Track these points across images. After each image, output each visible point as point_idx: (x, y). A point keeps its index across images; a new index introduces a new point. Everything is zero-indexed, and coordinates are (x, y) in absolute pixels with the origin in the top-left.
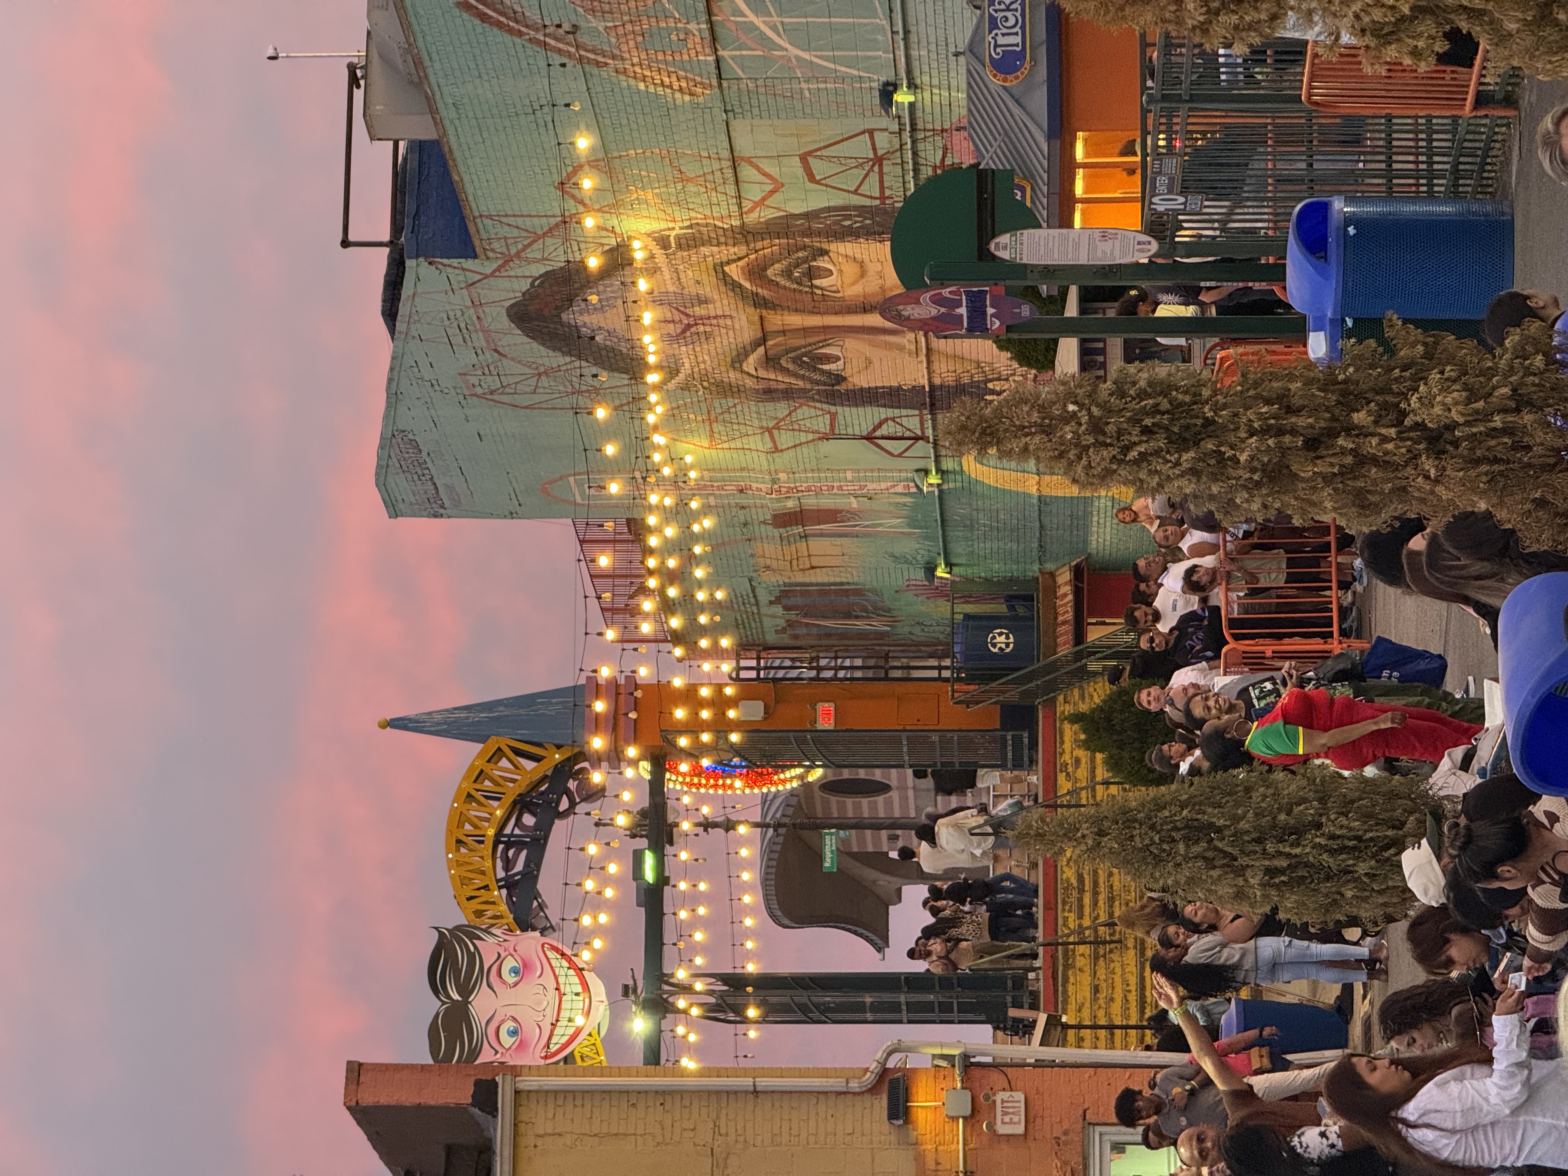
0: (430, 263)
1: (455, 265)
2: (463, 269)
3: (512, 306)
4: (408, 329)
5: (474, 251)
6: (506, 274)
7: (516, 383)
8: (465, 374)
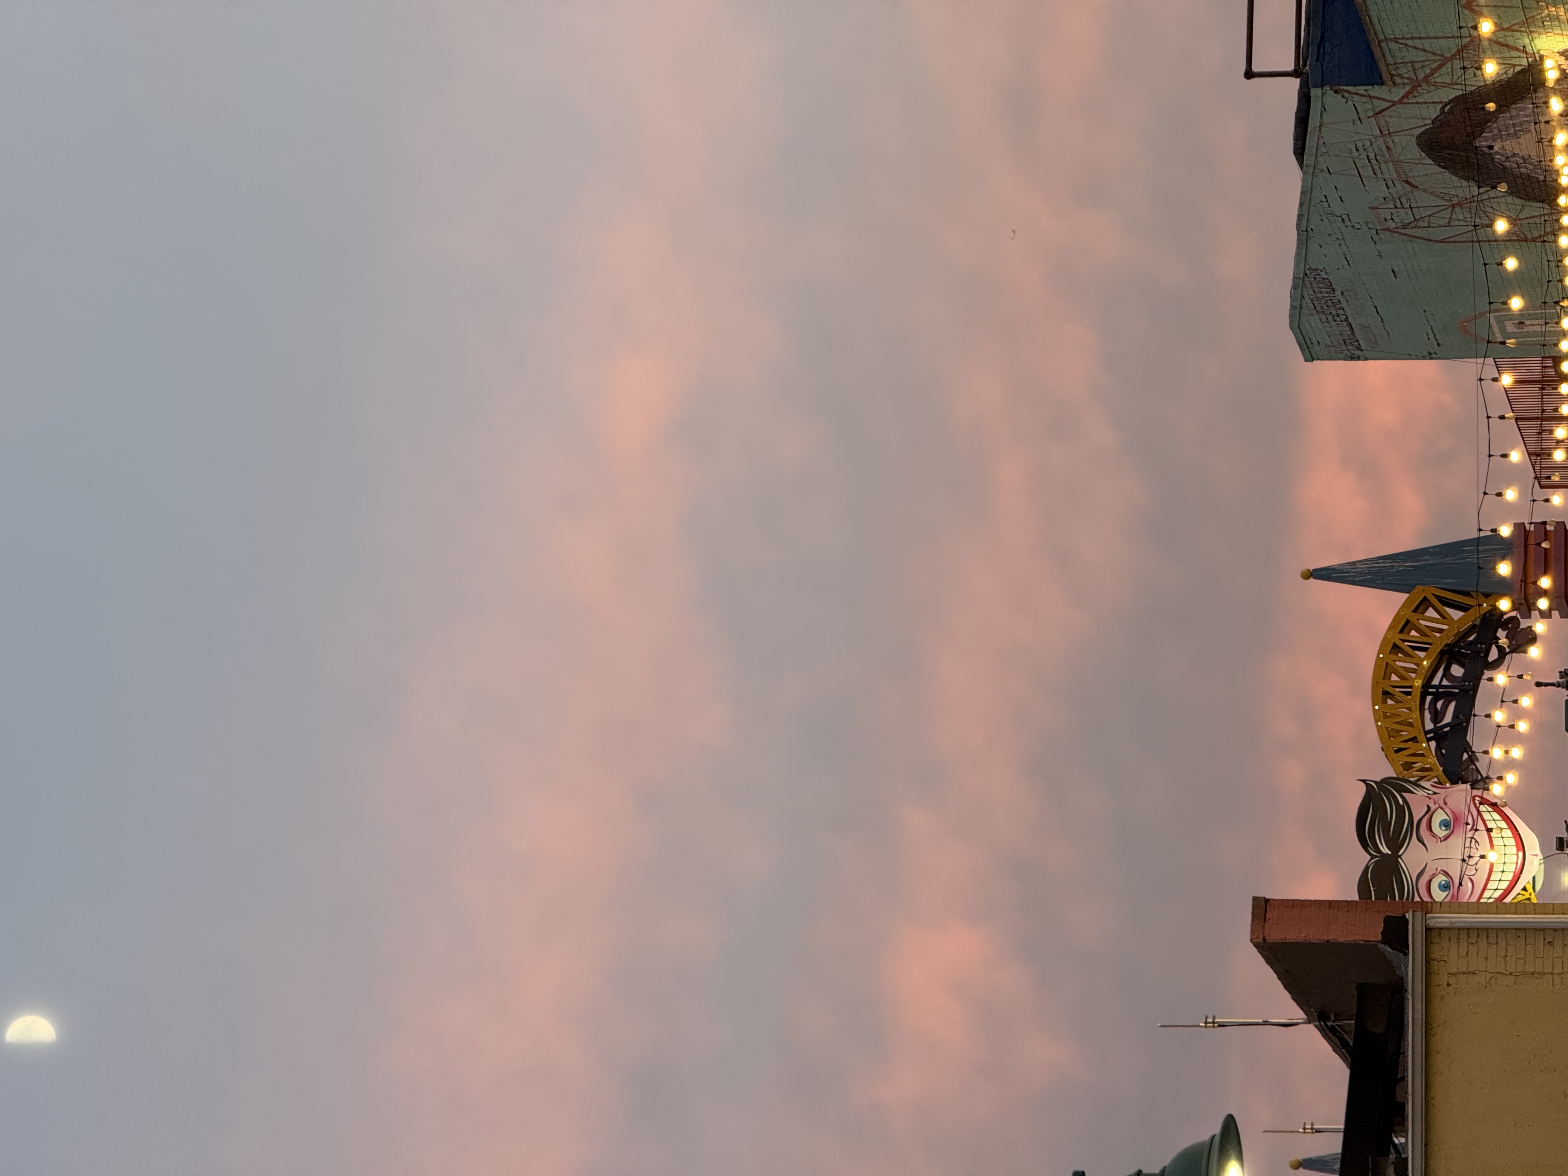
0: (1336, 92)
1: (1362, 92)
2: (1370, 96)
3: (1423, 133)
4: (1316, 161)
5: (1381, 78)
6: (1414, 100)
7: (1429, 216)
8: (1377, 208)
